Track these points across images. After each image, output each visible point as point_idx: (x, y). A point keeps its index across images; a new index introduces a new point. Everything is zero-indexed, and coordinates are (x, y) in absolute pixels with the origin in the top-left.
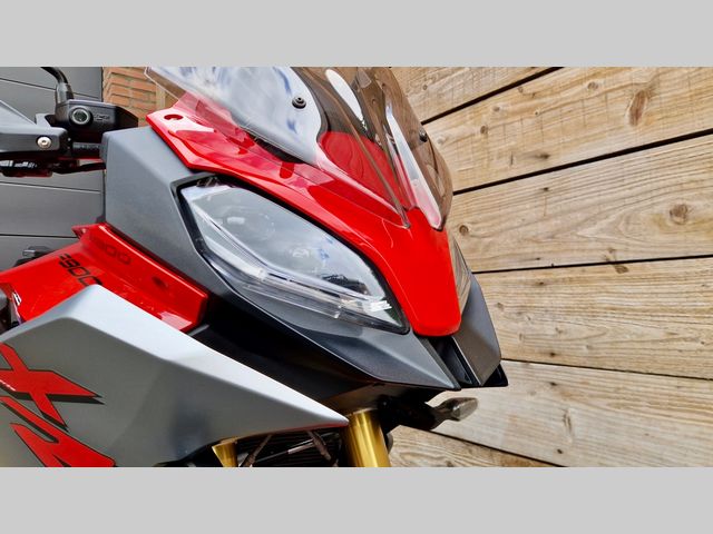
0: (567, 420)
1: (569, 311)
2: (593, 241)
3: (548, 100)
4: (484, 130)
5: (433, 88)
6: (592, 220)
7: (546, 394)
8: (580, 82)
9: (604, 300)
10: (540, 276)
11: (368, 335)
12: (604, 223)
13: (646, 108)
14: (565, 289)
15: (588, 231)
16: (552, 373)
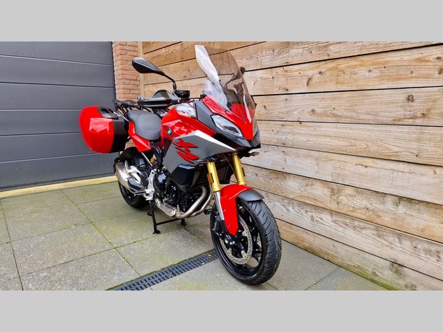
0: (285, 161)
1: (289, 133)
2: (295, 115)
3: (289, 74)
4: (273, 78)
5: (259, 59)
6: (296, 110)
7: (281, 154)
8: (297, 71)
9: (296, 131)
10: (283, 123)
11: (239, 139)
12: (298, 111)
13: (310, 83)
14: (288, 127)
15: (295, 113)
16: (284, 149)
